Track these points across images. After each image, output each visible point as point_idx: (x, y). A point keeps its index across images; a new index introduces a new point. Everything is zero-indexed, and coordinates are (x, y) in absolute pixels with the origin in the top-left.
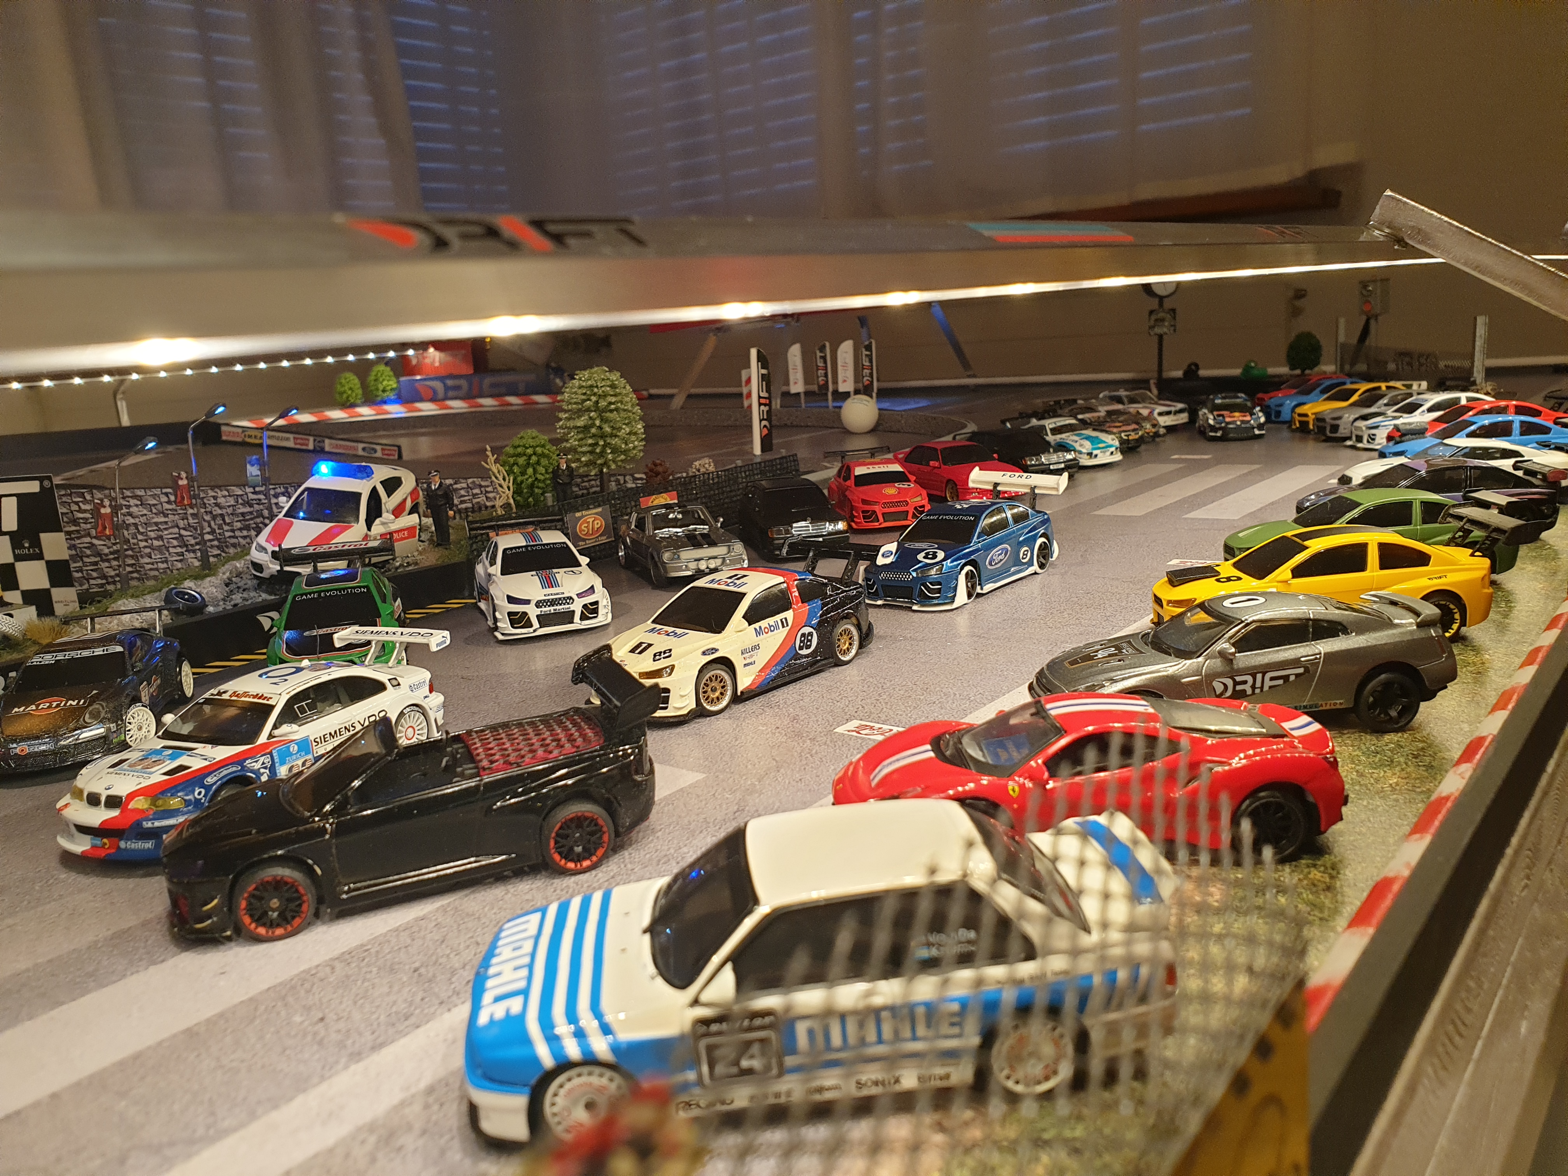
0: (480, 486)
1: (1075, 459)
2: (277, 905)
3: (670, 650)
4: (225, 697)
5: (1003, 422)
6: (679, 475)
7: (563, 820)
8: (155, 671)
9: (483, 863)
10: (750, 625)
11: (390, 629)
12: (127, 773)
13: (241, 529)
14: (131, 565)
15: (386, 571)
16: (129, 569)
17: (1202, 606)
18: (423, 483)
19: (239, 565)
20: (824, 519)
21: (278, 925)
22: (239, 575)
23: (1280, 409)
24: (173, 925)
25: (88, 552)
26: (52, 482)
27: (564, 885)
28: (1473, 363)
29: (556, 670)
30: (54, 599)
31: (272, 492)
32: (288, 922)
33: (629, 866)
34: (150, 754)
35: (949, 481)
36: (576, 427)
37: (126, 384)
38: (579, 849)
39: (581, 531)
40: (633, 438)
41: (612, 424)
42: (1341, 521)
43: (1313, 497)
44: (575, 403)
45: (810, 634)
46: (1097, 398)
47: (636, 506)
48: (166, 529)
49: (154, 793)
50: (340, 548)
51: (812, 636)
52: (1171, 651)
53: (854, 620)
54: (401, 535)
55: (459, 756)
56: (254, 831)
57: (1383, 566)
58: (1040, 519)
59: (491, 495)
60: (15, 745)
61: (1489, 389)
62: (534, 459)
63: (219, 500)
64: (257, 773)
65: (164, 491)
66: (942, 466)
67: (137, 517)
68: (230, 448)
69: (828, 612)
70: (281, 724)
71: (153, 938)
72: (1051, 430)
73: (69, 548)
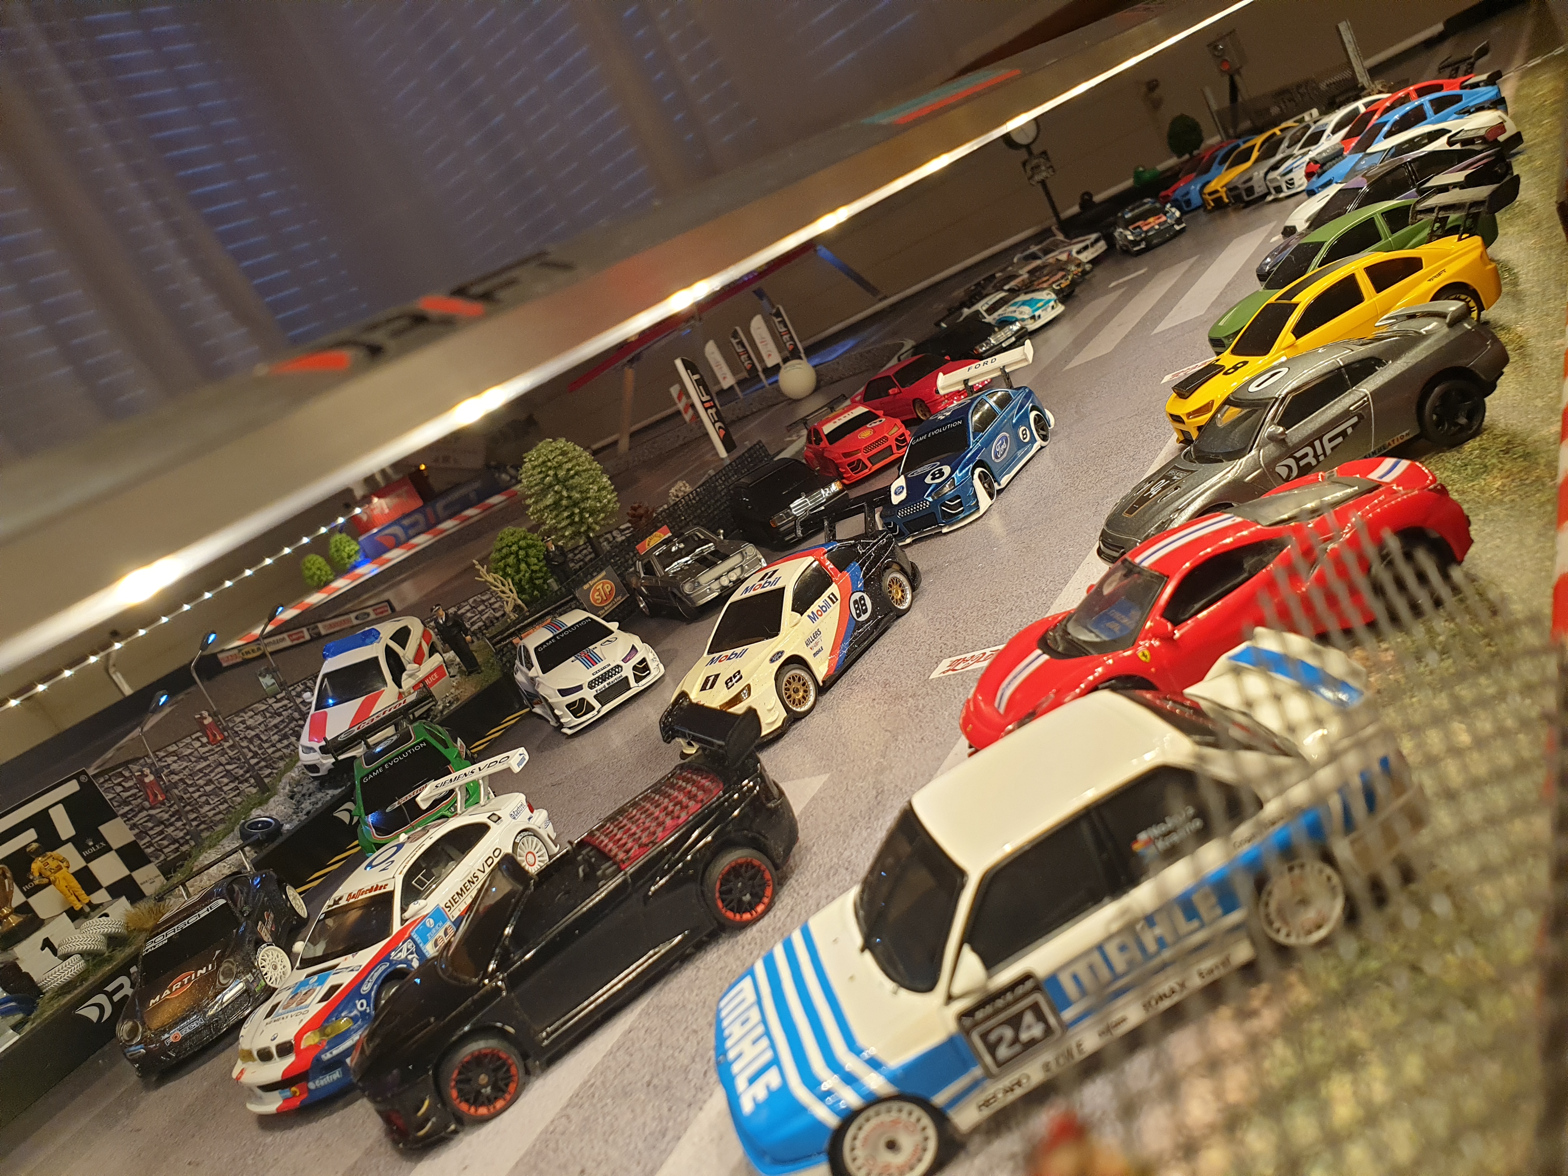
0: (483, 601)
1: (1022, 328)
2: (486, 1080)
3: (739, 672)
4: (343, 902)
5: (938, 324)
6: (661, 509)
7: (720, 877)
8: (264, 908)
9: (663, 951)
10: (802, 615)
11: (467, 770)
12: (284, 1016)
13: (280, 741)
14: (195, 819)
15: (433, 719)
16: (194, 823)
17: (1228, 402)
18: (429, 622)
19: (294, 774)
20: (817, 488)
21: (496, 1099)
22: (298, 783)
23: (1187, 197)
24: (395, 1143)
25: (150, 825)
26: (87, 775)
27: (749, 938)
28: (1354, 72)
29: (636, 739)
30: (139, 882)
31: (294, 693)
32: (504, 1092)
33: (802, 893)
34: (298, 988)
35: (914, 401)
36: (547, 507)
37: (113, 655)
38: (747, 898)
39: (595, 601)
40: (604, 493)
41: (578, 489)
42: (1312, 267)
43: (1269, 260)
44: (536, 485)
45: (862, 598)
46: (1012, 264)
47: (635, 555)
48: (211, 772)
49: (319, 1023)
50: (382, 716)
51: (864, 599)
52: (1221, 457)
53: (895, 566)
54: (432, 679)
55: (593, 860)
56: (432, 1020)
57: (1379, 288)
58: (1023, 395)
59: (496, 606)
60: (166, 1036)
61: (1379, 87)
62: (522, 553)
63: (248, 723)
64: (406, 961)
65: (194, 737)
66: (902, 389)
67: (180, 772)
68: (235, 671)
69: (869, 570)
70: (408, 905)
71: (383, 1162)
72: (987, 311)
73: (131, 829)
